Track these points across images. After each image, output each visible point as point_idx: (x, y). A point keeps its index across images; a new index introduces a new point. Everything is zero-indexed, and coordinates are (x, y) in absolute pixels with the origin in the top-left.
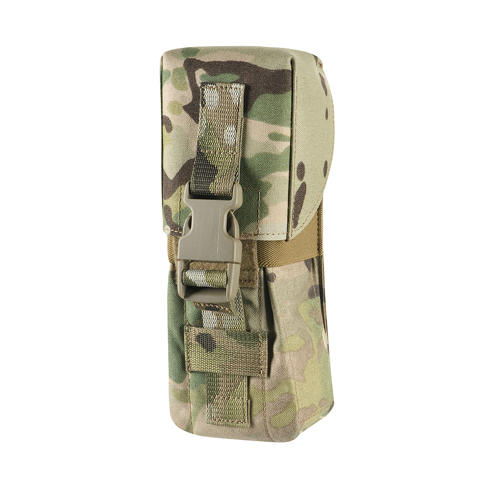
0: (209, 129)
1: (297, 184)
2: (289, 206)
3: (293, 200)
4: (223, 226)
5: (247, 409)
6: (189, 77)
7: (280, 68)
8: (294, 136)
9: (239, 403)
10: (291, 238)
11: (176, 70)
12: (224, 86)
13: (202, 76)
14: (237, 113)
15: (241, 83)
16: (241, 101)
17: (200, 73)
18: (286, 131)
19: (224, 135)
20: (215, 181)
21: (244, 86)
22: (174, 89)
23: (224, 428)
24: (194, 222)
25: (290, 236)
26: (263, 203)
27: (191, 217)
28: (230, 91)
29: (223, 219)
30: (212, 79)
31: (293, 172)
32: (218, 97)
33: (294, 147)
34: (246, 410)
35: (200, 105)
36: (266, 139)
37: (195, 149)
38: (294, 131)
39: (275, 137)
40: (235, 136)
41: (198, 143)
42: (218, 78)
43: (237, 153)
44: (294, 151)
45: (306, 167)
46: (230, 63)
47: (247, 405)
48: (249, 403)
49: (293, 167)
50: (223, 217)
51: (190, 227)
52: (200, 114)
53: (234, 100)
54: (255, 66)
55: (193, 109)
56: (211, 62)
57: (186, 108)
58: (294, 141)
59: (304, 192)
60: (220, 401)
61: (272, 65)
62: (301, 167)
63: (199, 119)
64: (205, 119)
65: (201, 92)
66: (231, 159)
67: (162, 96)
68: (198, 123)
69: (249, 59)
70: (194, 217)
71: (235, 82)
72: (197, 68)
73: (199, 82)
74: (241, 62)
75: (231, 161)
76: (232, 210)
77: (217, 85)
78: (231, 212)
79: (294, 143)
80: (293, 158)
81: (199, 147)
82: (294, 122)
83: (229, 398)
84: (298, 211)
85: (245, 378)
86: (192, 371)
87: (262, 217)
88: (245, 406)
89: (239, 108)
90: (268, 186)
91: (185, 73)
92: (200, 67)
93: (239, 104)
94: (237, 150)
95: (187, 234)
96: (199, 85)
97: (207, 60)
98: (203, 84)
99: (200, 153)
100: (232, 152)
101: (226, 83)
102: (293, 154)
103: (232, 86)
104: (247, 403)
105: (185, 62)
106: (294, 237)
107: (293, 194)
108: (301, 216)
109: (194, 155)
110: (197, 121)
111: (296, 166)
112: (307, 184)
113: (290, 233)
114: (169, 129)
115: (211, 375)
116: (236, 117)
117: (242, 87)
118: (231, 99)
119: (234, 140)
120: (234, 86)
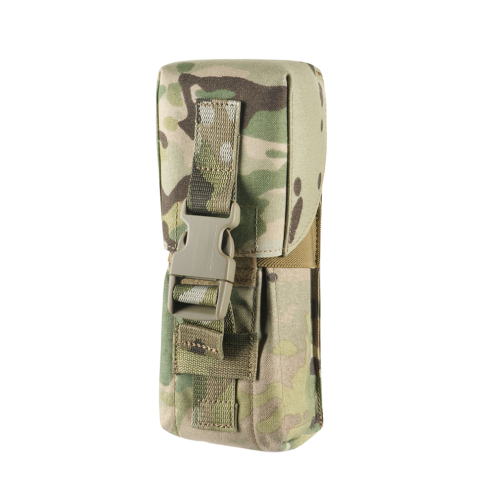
0: (205, 145)
1: (294, 200)
2: (285, 222)
3: (290, 216)
4: (218, 243)
5: (235, 413)
6: (184, 93)
7: (276, 84)
8: (291, 152)
9: (226, 407)
10: (287, 254)
11: (171, 86)
12: (219, 102)
13: (198, 92)
14: (233, 130)
15: (237, 100)
16: (237, 118)
17: (195, 89)
18: (283, 147)
19: (220, 152)
20: (212, 199)
21: (240, 102)
22: (169, 105)
23: (210, 432)
24: (190, 237)
25: (286, 251)
26: (260, 220)
27: (187, 232)
28: (226, 108)
29: (219, 236)
30: (208, 95)
31: (290, 188)
32: (214, 114)
33: (291, 163)
34: (233, 414)
35: (196, 121)
36: (263, 156)
37: (191, 165)
38: (291, 147)
39: (272, 154)
40: (231, 153)
41: (194, 160)
42: (214, 94)
43: (233, 170)
44: (291, 167)
45: (302, 182)
46: (225, 78)
47: (235, 409)
48: (236, 407)
49: (291, 183)
50: (219, 234)
51: (185, 243)
52: (195, 131)
53: (229, 117)
54: (252, 82)
55: (188, 126)
56: (207, 78)
57: (182, 124)
58: (291, 157)
59: (301, 207)
60: (207, 405)
61: (268, 81)
62: (298, 182)
63: (195, 135)
64: (201, 136)
65: (196, 109)
66: (228, 176)
67: (158, 111)
68: (193, 139)
69: (244, 75)
70: (190, 233)
71: (231, 99)
72: (192, 83)
73: (194, 98)
74: (236, 78)
75: (227, 179)
76: (229, 229)
77: (213, 102)
78: (228, 230)
79: (291, 159)
80: (290, 174)
81: (195, 163)
82: (291, 138)
83: (216, 402)
84: (294, 227)
85: (233, 381)
86: (178, 374)
87: (259, 235)
88: (233, 410)
89: (235, 125)
90: (266, 203)
91: (180, 88)
92: (195, 83)
93: (235, 121)
94: (233, 168)
95: (182, 248)
96: (195, 101)
97: (202, 76)
98: (199, 101)
99: (196, 169)
100: (228, 169)
101: (222, 99)
102: (291, 171)
103: (228, 103)
104: (235, 407)
105: (180, 77)
106: (289, 252)
107: (291, 210)
108: (297, 231)
109: (189, 172)
110: (192, 137)
111: (293, 182)
112: (303, 199)
113: (286, 249)
114: (165, 145)
115: (199, 377)
116: (232, 134)
117: (238, 104)
118: (226, 115)
119: (231, 157)
120: (230, 103)
